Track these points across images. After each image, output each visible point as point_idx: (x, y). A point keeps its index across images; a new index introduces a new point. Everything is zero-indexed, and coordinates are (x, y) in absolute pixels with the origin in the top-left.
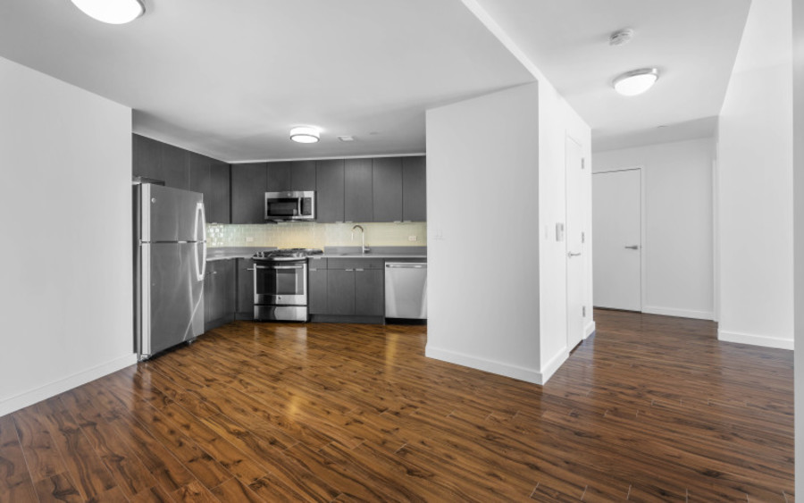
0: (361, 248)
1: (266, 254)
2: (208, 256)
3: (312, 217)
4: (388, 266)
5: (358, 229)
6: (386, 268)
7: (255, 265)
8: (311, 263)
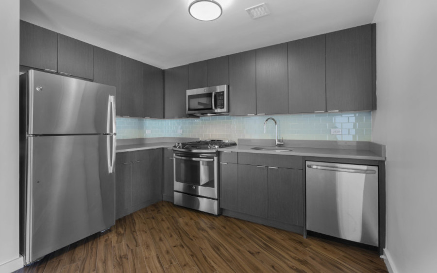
0: (274, 141)
1: (184, 145)
2: (117, 148)
3: (225, 110)
4: (310, 166)
5: (271, 122)
6: (307, 168)
7: (175, 155)
8: (222, 157)
